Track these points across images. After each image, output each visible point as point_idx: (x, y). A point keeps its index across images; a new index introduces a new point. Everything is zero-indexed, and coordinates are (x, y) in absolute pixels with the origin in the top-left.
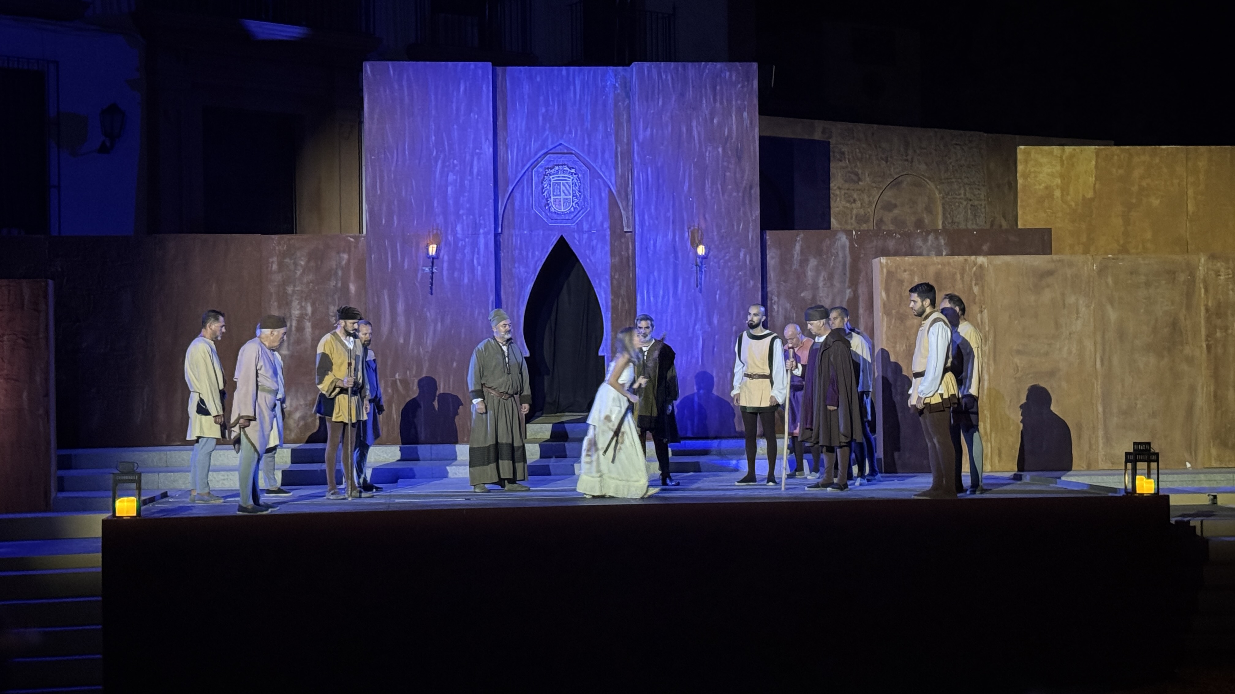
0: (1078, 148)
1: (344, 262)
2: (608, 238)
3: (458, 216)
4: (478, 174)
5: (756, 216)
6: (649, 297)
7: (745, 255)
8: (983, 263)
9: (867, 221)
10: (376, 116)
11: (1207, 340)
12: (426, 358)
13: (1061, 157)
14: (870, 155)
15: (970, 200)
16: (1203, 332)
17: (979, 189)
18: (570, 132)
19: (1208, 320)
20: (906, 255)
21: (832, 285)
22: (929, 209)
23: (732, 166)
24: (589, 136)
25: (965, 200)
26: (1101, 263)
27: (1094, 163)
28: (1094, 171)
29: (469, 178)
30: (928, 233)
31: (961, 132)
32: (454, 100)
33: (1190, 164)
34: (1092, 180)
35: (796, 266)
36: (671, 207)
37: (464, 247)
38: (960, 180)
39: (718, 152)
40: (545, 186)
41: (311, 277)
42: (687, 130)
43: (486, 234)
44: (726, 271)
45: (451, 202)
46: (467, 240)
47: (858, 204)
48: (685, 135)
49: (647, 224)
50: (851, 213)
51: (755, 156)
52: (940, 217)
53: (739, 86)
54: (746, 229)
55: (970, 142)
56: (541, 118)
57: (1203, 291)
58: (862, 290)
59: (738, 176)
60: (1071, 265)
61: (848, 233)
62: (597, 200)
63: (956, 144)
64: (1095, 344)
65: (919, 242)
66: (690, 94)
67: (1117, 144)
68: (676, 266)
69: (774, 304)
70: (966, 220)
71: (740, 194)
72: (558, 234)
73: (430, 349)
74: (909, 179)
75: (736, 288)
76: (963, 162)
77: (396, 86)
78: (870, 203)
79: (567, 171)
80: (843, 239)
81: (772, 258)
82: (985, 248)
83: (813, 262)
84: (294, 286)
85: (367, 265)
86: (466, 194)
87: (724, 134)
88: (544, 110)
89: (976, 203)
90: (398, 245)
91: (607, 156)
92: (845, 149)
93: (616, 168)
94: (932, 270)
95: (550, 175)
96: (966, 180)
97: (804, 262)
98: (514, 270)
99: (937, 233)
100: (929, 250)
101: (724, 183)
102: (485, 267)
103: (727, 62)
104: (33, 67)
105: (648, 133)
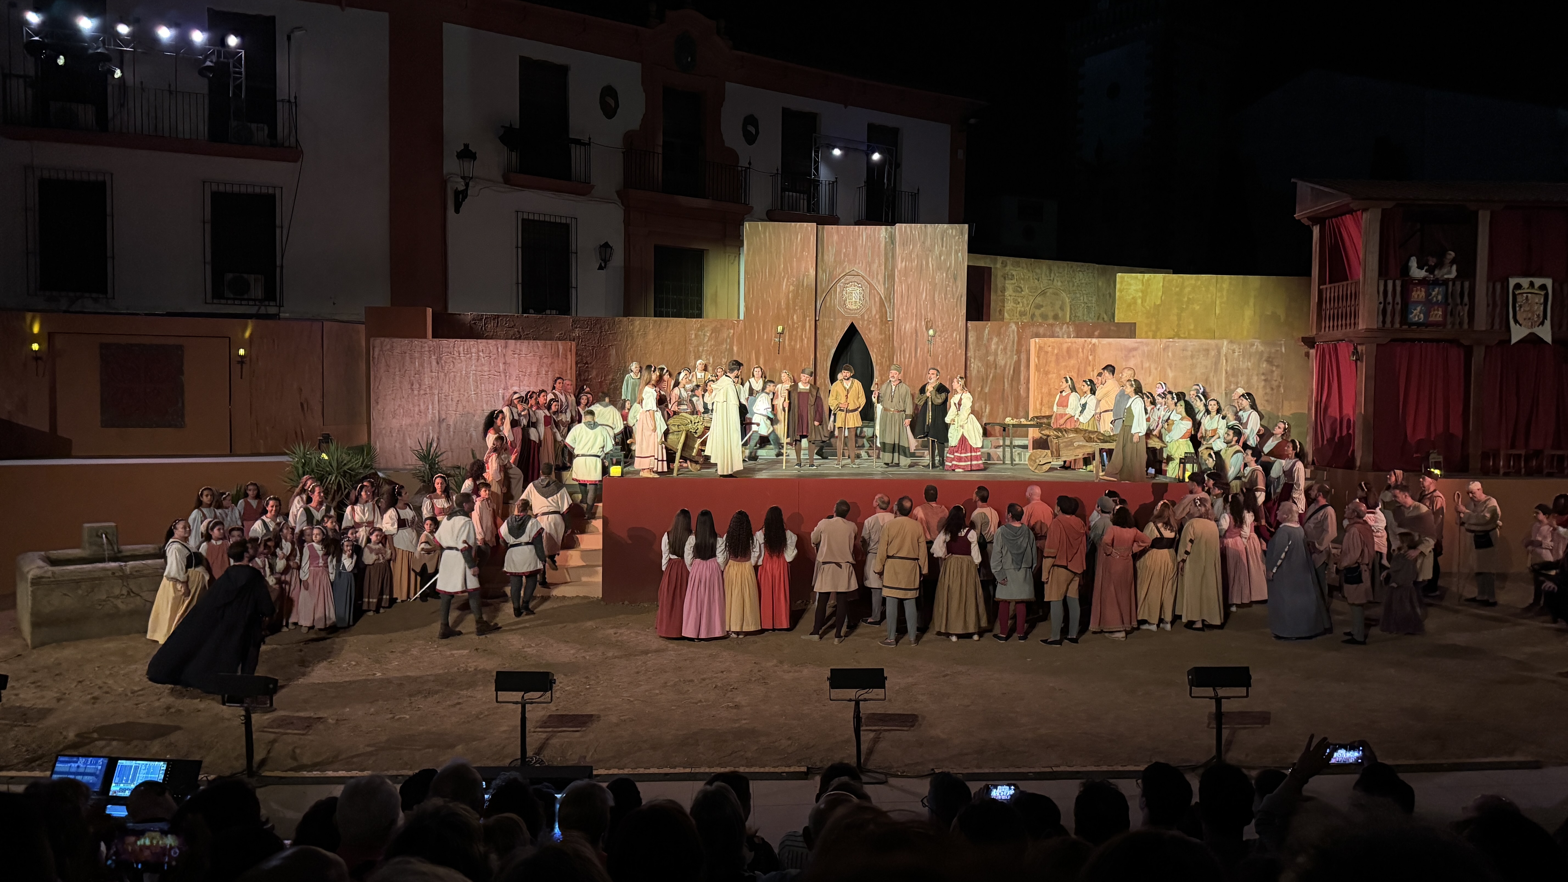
0: (1152, 275)
1: (731, 335)
2: (878, 324)
3: (795, 310)
4: (806, 287)
5: (964, 314)
6: (900, 358)
7: (956, 335)
8: (1096, 342)
9: (1025, 315)
10: (751, 253)
11: (1225, 390)
13: (1143, 280)
14: (1029, 277)
15: (1086, 303)
16: (1224, 385)
17: (1092, 297)
18: (859, 263)
19: (1227, 378)
20: (1050, 337)
21: (1006, 353)
22: (1062, 308)
23: (951, 284)
24: (870, 266)
25: (1084, 304)
26: (1165, 343)
27: (1161, 284)
28: (1162, 289)
29: (802, 289)
30: (1063, 324)
31: (1083, 263)
32: (795, 244)
33: (1218, 286)
34: (1160, 294)
35: (985, 342)
36: (915, 307)
37: (798, 327)
38: (1081, 292)
39: (943, 276)
40: (844, 294)
41: (712, 342)
42: (926, 263)
43: (810, 321)
44: (945, 344)
45: (791, 302)
46: (799, 324)
47: (1021, 304)
48: (924, 266)
49: (901, 316)
50: (1017, 310)
51: (965, 278)
52: (1068, 313)
53: (957, 238)
54: (957, 320)
55: (1088, 270)
56: (843, 255)
57: (1224, 361)
58: (1023, 356)
59: (954, 289)
60: (1146, 344)
61: (1017, 324)
62: (873, 302)
63: (1080, 271)
65: (1058, 329)
66: (928, 242)
67: (1174, 273)
68: (916, 341)
69: (972, 363)
70: (1084, 315)
71: (955, 300)
72: (851, 321)
74: (1051, 290)
75: (951, 354)
76: (1083, 281)
77: (762, 236)
78: (1028, 304)
79: (857, 285)
80: (1014, 327)
81: (971, 337)
82: (1096, 333)
83: (995, 340)
84: (703, 347)
85: (744, 337)
86: (800, 298)
87: (947, 266)
88: (844, 251)
89: (1090, 305)
90: (761, 326)
91: (879, 277)
92: (1014, 273)
93: (884, 284)
94: (1065, 346)
95: (847, 288)
96: (1084, 292)
97: (990, 340)
98: (825, 342)
99: (1068, 324)
100: (1063, 334)
101: (946, 294)
102: (809, 339)
103: (950, 223)
104: (563, 221)
105: (904, 263)
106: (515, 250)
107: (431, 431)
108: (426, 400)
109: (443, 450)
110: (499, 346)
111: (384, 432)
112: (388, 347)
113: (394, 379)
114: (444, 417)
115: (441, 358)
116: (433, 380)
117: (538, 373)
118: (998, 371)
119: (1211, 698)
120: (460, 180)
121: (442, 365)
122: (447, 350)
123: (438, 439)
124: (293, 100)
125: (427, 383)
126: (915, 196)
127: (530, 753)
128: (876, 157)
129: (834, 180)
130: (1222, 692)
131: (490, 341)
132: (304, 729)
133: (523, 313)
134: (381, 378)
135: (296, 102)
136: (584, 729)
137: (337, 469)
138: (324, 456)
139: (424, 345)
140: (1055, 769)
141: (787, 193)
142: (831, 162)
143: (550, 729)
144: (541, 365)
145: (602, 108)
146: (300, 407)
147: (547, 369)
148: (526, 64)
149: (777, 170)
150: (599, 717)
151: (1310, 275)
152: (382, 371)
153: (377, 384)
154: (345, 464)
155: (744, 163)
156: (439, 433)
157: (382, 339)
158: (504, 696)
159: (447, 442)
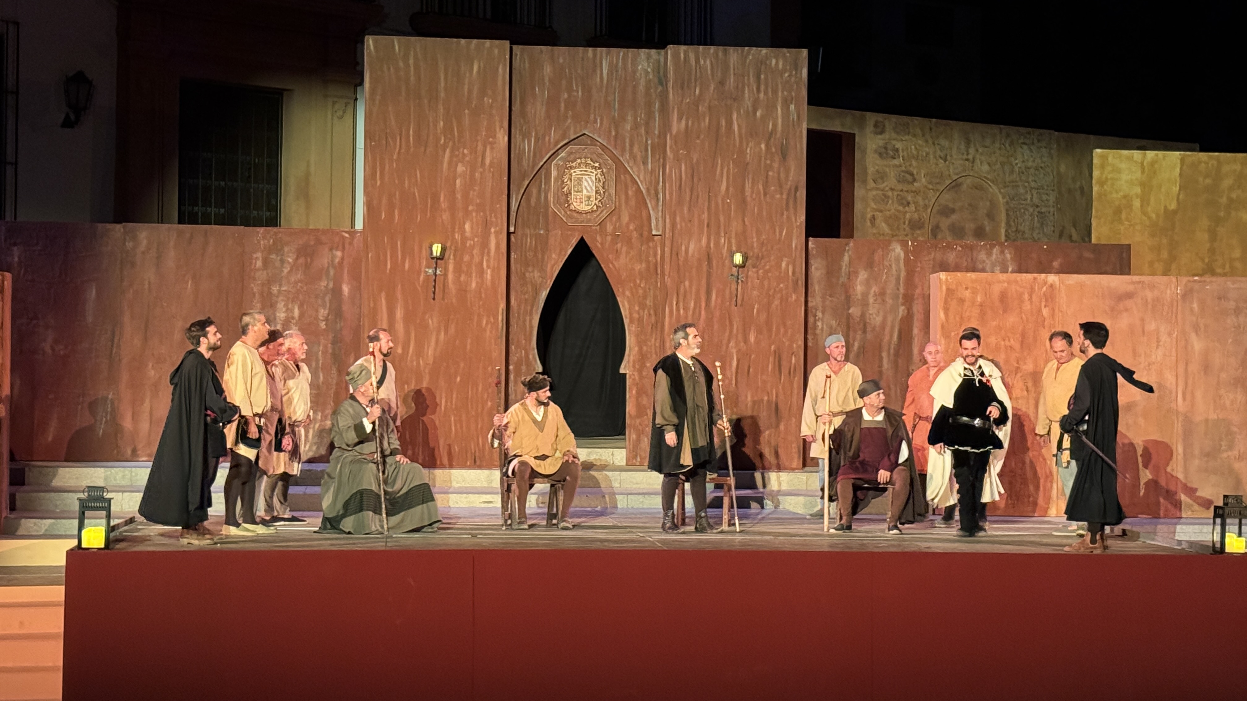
0: (1161, 154)
1: (337, 260)
2: (633, 241)
3: (467, 213)
4: (491, 165)
5: (801, 223)
6: (678, 309)
7: (787, 265)
8: (1054, 281)
9: (922, 227)
10: (378, 97)
12: (427, 371)
13: (1142, 164)
14: (927, 154)
15: (1037, 206)
17: (1047, 194)
18: (595, 121)
20: (968, 270)
21: (884, 301)
22: (991, 215)
23: (776, 165)
24: (616, 126)
25: (1032, 206)
26: (1186, 284)
27: (1178, 170)
28: (1178, 180)
29: (481, 170)
30: (992, 246)
31: (1030, 129)
32: (467, 81)
34: (1176, 189)
35: (843, 279)
36: (706, 208)
37: (472, 247)
38: (1026, 184)
39: (761, 149)
40: (566, 180)
41: (299, 276)
42: (726, 123)
43: (497, 234)
44: (766, 283)
45: (459, 196)
46: (476, 239)
47: (912, 207)
48: (724, 128)
49: (679, 226)
50: (904, 218)
51: (802, 153)
52: (1003, 225)
53: (786, 75)
54: (789, 235)
55: (1039, 141)
56: (563, 105)
58: (918, 308)
59: (782, 175)
60: (1152, 287)
61: (904, 244)
62: (623, 197)
63: (1024, 143)
64: (1177, 376)
65: (982, 256)
66: (731, 81)
67: (1202, 150)
68: (709, 275)
69: (818, 320)
70: (1033, 229)
71: (785, 196)
72: (579, 235)
73: (431, 361)
74: (969, 180)
75: (777, 302)
76: (1030, 164)
77: (401, 64)
78: (926, 207)
79: (590, 164)
80: (898, 250)
81: (816, 269)
82: (1056, 264)
83: (863, 275)
84: (280, 286)
85: (363, 264)
86: (476, 188)
87: (768, 128)
88: (566, 96)
89: (1044, 210)
90: (399, 243)
91: (636, 149)
92: (899, 145)
93: (645, 163)
94: (996, 289)
95: (571, 168)
96: (1033, 184)
97: (852, 275)
98: (527, 275)
99: (1001, 244)
100: (993, 265)
101: (765, 185)
102: (495, 270)
103: (772, 46)
105: (683, 122)
118: (869, 336)
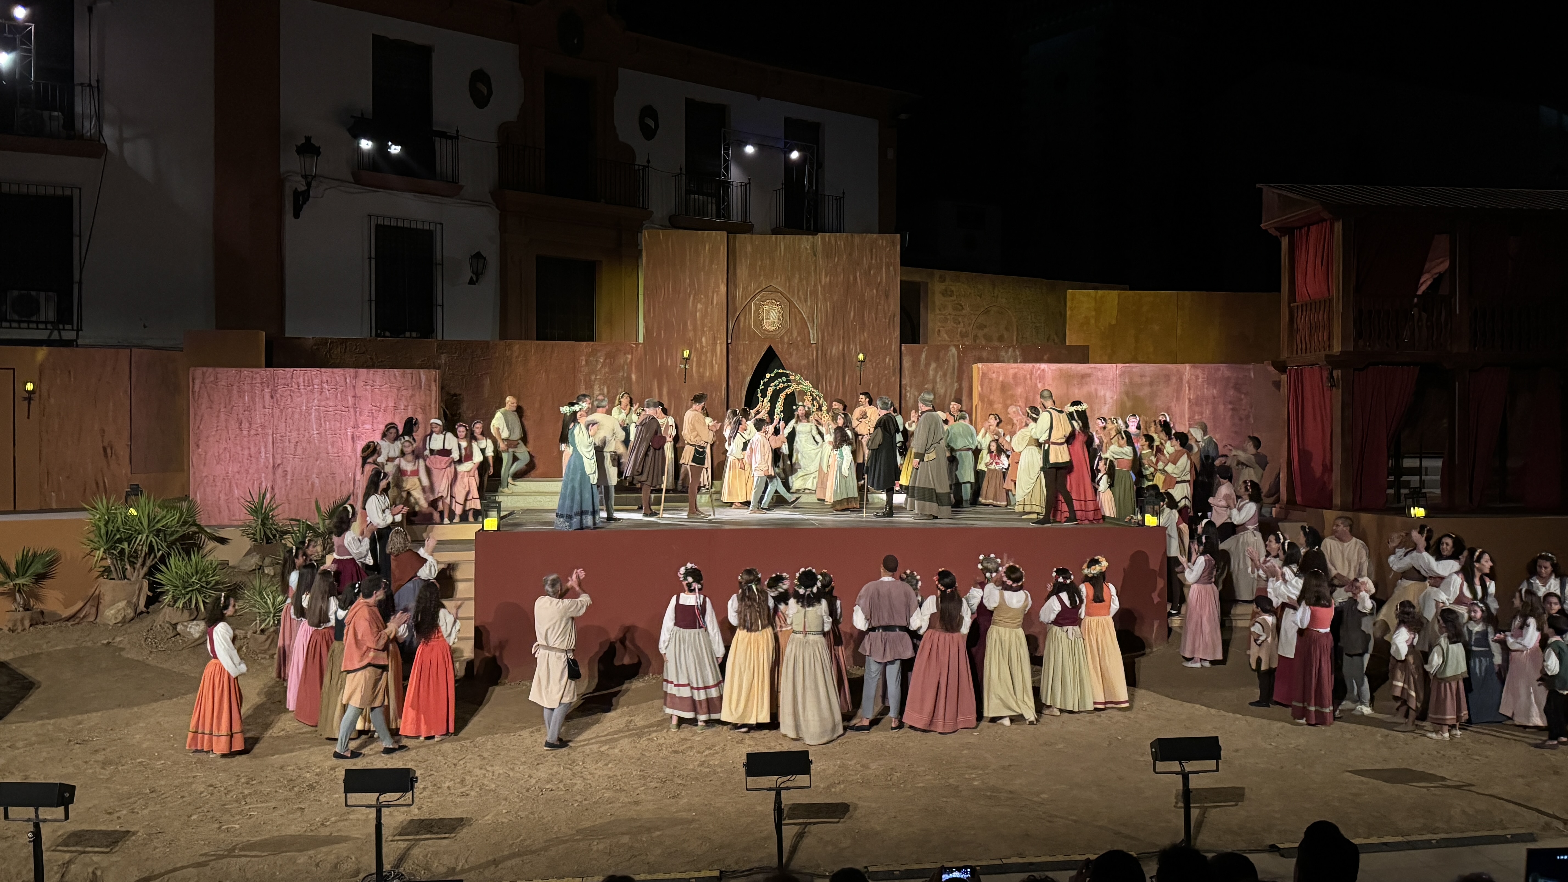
0: (1106, 292)
1: (628, 361)
2: (800, 347)
3: (703, 332)
4: (717, 305)
5: (897, 335)
6: (826, 386)
7: (889, 360)
8: (1044, 367)
9: (967, 336)
10: (650, 266)
13: (1095, 297)
14: (970, 293)
15: (1035, 323)
17: (1040, 316)
18: (777, 278)
19: (1190, 407)
20: (994, 362)
21: (945, 380)
22: (1007, 329)
23: (882, 302)
24: (789, 281)
25: (1031, 323)
26: (1121, 368)
27: (1116, 302)
28: (1117, 307)
29: (711, 307)
30: (1009, 347)
31: (1030, 279)
32: (702, 256)
33: (1179, 303)
34: (1115, 313)
35: (922, 367)
36: (842, 328)
37: (707, 352)
38: (1028, 310)
39: (873, 293)
40: (760, 313)
41: (607, 370)
42: (853, 278)
43: (721, 344)
44: (877, 371)
45: (699, 322)
46: (709, 347)
47: (962, 325)
48: (852, 281)
49: (826, 338)
50: (957, 331)
51: (898, 295)
52: (1015, 334)
53: (888, 249)
54: (890, 343)
55: (1036, 285)
56: (758, 268)
57: (1187, 388)
58: (965, 385)
59: (886, 308)
60: (1101, 370)
61: (957, 347)
62: (794, 322)
63: (1027, 286)
65: (1003, 353)
66: (856, 254)
67: (1131, 289)
68: (844, 366)
69: (908, 392)
70: (1032, 337)
71: (887, 320)
72: (768, 344)
74: (995, 308)
75: (883, 381)
76: (1030, 298)
77: (664, 246)
78: (970, 324)
79: (774, 303)
80: (954, 350)
81: (906, 361)
82: (1045, 357)
83: (933, 365)
84: (596, 375)
85: (644, 362)
86: (709, 317)
87: (877, 281)
88: (760, 263)
89: (1038, 325)
90: (664, 350)
91: (800, 293)
92: (953, 288)
93: (806, 301)
94: (1011, 372)
95: (763, 305)
96: (1032, 310)
97: (927, 365)
98: (739, 368)
99: (1014, 347)
100: (1009, 359)
101: (876, 314)
102: (720, 366)
103: (880, 233)
104: (426, 227)
105: (828, 279)
106: (367, 261)
107: (263, 479)
108: (257, 442)
109: (278, 502)
110: (348, 375)
111: (205, 481)
112: (212, 379)
113: (218, 417)
114: (279, 462)
115: (276, 391)
116: (266, 418)
117: (396, 408)
119: (1177, 773)
120: (300, 178)
121: (277, 400)
122: (283, 381)
123: (273, 488)
124: (94, 83)
125: (259, 421)
126: (840, 199)
127: (387, 867)
128: (795, 155)
129: (747, 181)
130: (1190, 766)
131: (335, 370)
132: (107, 847)
133: (377, 335)
134: (202, 416)
135: (98, 87)
136: (453, 835)
137: (149, 525)
138: (133, 511)
139: (255, 376)
140: (1005, 861)
141: (692, 196)
142: (744, 162)
143: (411, 837)
144: (398, 399)
145: (472, 96)
146: (102, 452)
147: (406, 404)
148: (379, 42)
149: (681, 169)
150: (469, 820)
151: (1280, 291)
152: (204, 407)
153: (198, 422)
154: (158, 522)
155: (640, 161)
156: (274, 481)
157: (205, 369)
158: (355, 798)
159: (283, 492)
